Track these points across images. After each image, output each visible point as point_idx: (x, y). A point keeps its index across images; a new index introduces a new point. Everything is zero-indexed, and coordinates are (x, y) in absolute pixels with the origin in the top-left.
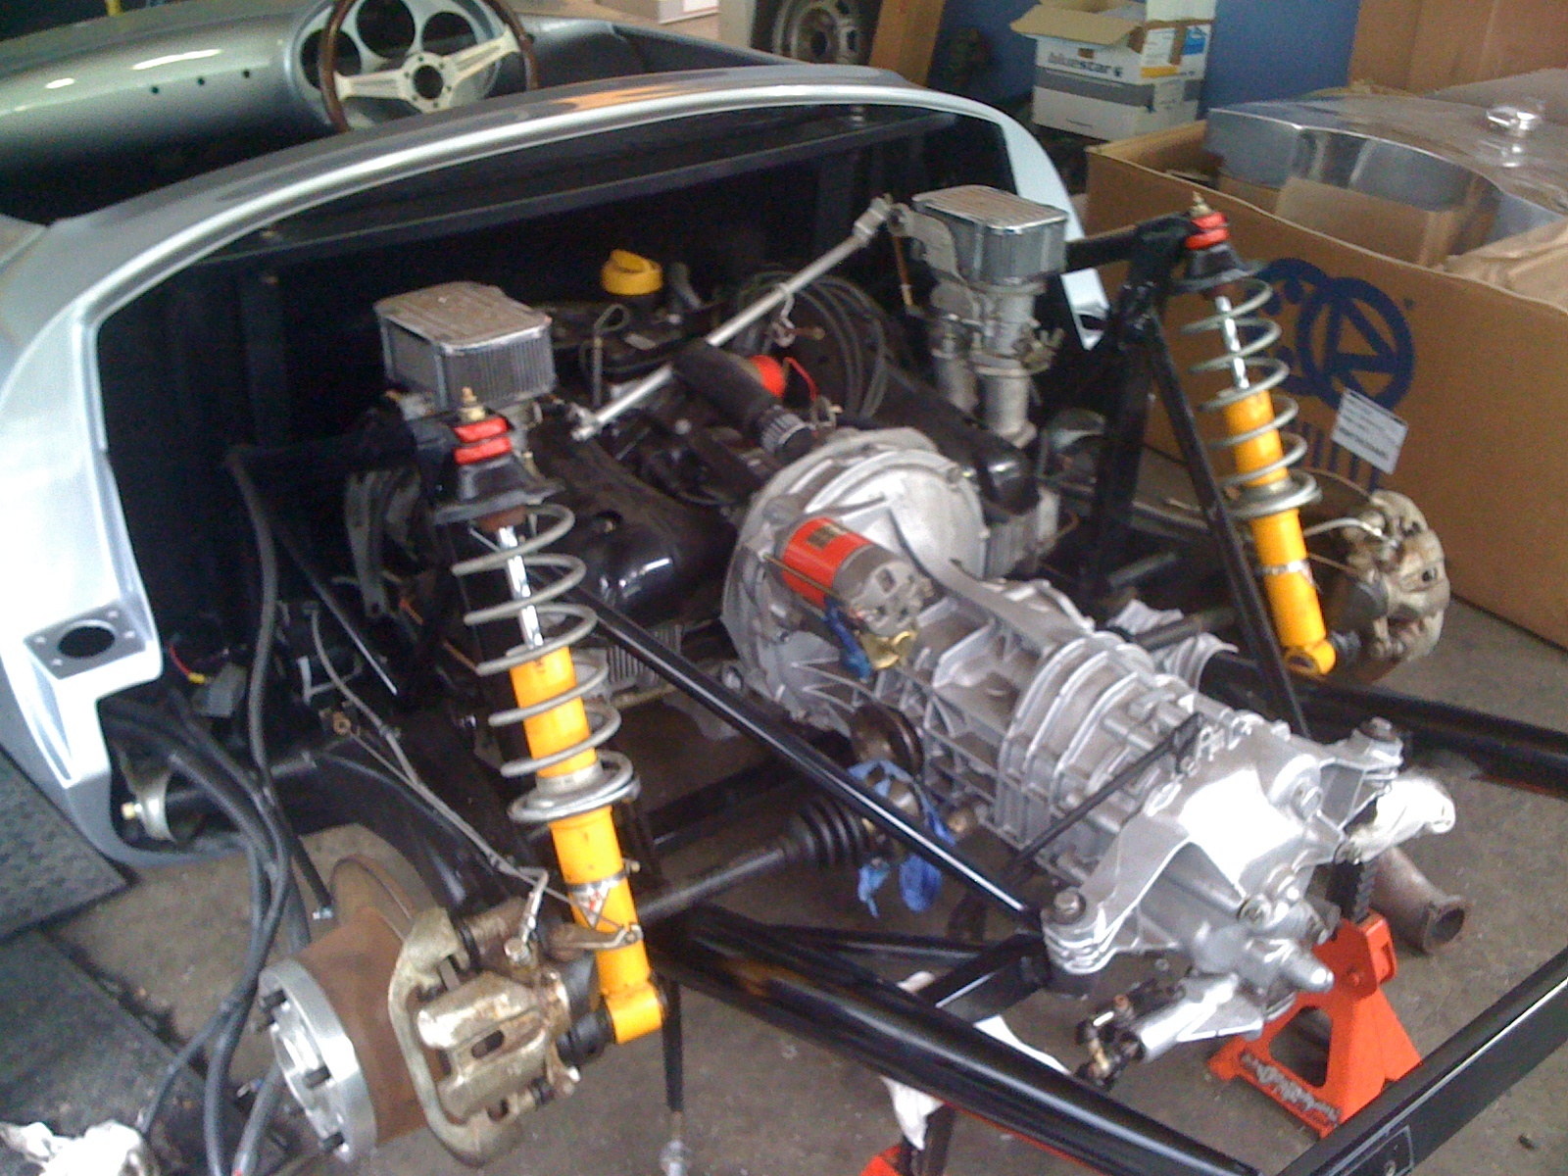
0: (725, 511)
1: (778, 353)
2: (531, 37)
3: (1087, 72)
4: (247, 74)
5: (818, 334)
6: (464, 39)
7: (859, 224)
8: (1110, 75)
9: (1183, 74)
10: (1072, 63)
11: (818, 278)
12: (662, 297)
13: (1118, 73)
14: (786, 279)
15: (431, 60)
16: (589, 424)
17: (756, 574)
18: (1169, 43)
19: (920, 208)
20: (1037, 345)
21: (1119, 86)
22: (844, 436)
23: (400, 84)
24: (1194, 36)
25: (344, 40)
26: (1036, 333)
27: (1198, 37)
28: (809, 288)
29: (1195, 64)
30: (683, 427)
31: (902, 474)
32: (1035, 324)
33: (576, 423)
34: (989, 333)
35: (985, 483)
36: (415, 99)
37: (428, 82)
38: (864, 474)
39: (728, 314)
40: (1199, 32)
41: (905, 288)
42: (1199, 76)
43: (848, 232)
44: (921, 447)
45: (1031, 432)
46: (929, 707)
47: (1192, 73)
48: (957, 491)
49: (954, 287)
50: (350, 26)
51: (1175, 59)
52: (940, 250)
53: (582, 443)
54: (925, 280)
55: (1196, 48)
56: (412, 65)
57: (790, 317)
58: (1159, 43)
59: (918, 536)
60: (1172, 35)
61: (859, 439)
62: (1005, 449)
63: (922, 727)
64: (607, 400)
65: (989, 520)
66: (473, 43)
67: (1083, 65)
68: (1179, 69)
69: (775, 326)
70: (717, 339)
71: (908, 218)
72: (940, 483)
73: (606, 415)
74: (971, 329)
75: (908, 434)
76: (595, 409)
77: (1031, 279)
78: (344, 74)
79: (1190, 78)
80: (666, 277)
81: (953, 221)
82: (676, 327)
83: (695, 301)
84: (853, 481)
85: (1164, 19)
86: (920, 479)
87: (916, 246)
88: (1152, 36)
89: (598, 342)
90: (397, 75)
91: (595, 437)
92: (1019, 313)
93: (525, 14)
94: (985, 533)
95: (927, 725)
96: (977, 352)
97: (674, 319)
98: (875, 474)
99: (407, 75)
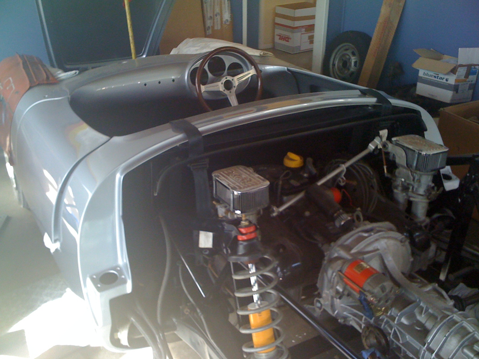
0: (320, 245)
1: (339, 187)
2: (261, 71)
3: (436, 79)
4: (173, 80)
5: (355, 183)
6: (239, 70)
7: (370, 145)
8: (444, 81)
9: (469, 81)
10: (431, 76)
11: (355, 163)
12: (303, 168)
13: (447, 80)
14: (344, 163)
15: (229, 78)
16: (277, 211)
17: (332, 275)
18: (465, 72)
19: (394, 142)
20: (433, 193)
21: (447, 84)
22: (365, 225)
23: (220, 86)
24: (473, 70)
25: (204, 71)
26: (433, 188)
27: (475, 70)
28: (351, 166)
29: (472, 78)
30: (307, 214)
31: (386, 240)
32: (433, 185)
33: (273, 211)
34: (416, 186)
35: (413, 243)
36: (224, 90)
37: (228, 85)
38: (372, 240)
39: (323, 175)
40: (475, 68)
41: (385, 167)
42: (474, 82)
43: (366, 147)
44: (391, 230)
45: (428, 220)
46: (393, 330)
47: (472, 81)
48: (403, 246)
49: (405, 170)
50: (206, 67)
51: (467, 76)
52: (400, 157)
53: (274, 218)
54: (393, 166)
55: (474, 73)
56: (224, 80)
57: (345, 176)
58: (462, 71)
59: (391, 262)
60: (466, 69)
61: (369, 226)
62: (420, 229)
63: (390, 337)
64: (282, 203)
65: (413, 254)
66: (242, 72)
67: (435, 77)
68: (467, 80)
69: (340, 179)
70: (320, 183)
71: (390, 146)
72: (399, 243)
73: (282, 209)
74: (408, 184)
75: (387, 224)
76: (278, 207)
77: (432, 171)
78: (204, 84)
79: (470, 83)
80: (305, 162)
81: (406, 149)
82: (306, 178)
83: (314, 171)
84: (368, 242)
85: (464, 64)
86: (392, 242)
87: (391, 155)
88: (459, 69)
89: (280, 183)
90: (219, 83)
91: (277, 216)
92: (426, 180)
93: (259, 64)
94: (412, 259)
95: (391, 337)
96: (410, 194)
97: (305, 175)
98: (377, 240)
99: (222, 83)
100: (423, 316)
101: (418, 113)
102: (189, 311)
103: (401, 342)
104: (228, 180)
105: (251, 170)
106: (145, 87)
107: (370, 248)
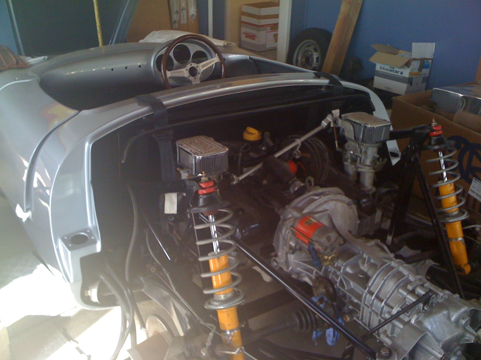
0: (276, 210)
1: (295, 160)
2: (224, 59)
3: (392, 73)
4: (140, 66)
5: (308, 155)
6: (204, 59)
7: (323, 122)
8: (399, 74)
9: (422, 75)
10: (387, 70)
11: (309, 138)
12: (261, 142)
13: (401, 73)
14: (299, 138)
15: (194, 65)
16: (236, 180)
17: (286, 232)
18: (419, 65)
19: (343, 118)
20: (378, 163)
21: (402, 77)
22: (316, 189)
23: (184, 72)
24: (426, 63)
25: (169, 58)
26: (378, 159)
27: (428, 63)
28: (306, 141)
29: (426, 71)
30: (265, 182)
31: (334, 202)
32: (378, 156)
33: (233, 180)
34: (363, 158)
35: (360, 208)
36: (189, 77)
37: (193, 72)
38: (322, 202)
39: (280, 149)
40: (427, 62)
41: (336, 142)
42: (427, 75)
43: (319, 124)
44: (340, 194)
45: (374, 189)
46: (339, 279)
47: (425, 74)
48: (350, 208)
49: (353, 143)
50: (171, 54)
51: (420, 69)
52: (349, 131)
53: (233, 186)
54: (343, 140)
55: (427, 67)
56: (189, 67)
57: (299, 149)
58: (415, 65)
59: (339, 222)
60: (419, 63)
61: (320, 190)
62: (366, 195)
63: (336, 285)
64: (242, 173)
65: (360, 217)
66: (207, 59)
67: (391, 71)
68: (421, 73)
69: (295, 152)
70: (277, 155)
71: (340, 122)
72: (346, 206)
73: (241, 178)
74: (357, 156)
75: (336, 189)
76: (238, 176)
77: (377, 143)
78: (169, 70)
79: (424, 76)
80: (262, 135)
81: (353, 123)
82: (264, 151)
83: (271, 144)
84: (318, 204)
85: (417, 58)
86: (339, 204)
87: (341, 130)
88: (413, 63)
89: (240, 155)
90: (184, 70)
91: (237, 184)
92: (372, 152)
93: (223, 52)
94: (359, 222)
95: (338, 284)
96: (358, 165)
97: (264, 148)
98: (326, 202)
99: (187, 70)
100: (366, 265)
101: (367, 94)
102: (155, 269)
103: (346, 288)
104: (191, 147)
105: (212, 139)
106: (111, 71)
107: (320, 209)
